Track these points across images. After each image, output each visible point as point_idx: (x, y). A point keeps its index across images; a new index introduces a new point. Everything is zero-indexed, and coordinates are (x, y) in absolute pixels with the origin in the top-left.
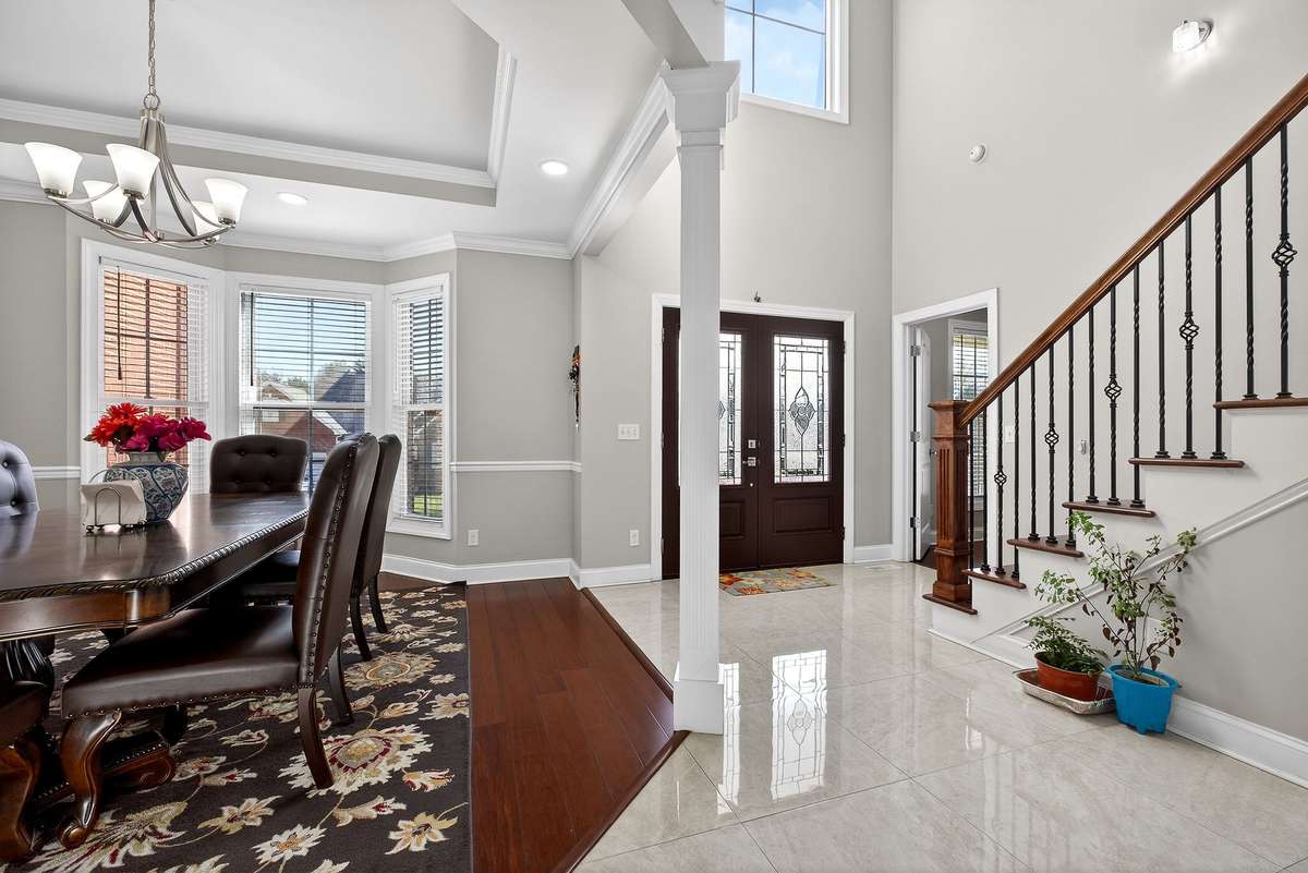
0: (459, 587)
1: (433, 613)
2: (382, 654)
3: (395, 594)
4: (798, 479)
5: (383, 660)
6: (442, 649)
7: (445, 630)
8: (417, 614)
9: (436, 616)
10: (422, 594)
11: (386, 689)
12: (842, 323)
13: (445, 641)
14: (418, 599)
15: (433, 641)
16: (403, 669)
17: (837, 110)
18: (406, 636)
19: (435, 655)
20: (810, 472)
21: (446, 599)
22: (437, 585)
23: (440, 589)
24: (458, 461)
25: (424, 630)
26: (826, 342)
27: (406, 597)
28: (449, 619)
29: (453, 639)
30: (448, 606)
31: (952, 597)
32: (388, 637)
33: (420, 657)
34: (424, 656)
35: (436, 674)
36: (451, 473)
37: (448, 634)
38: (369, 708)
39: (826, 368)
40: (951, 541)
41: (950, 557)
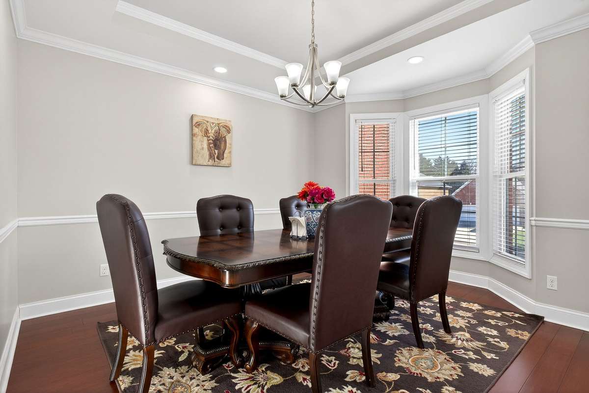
0: (535, 320)
1: (495, 333)
2: (432, 348)
3: (480, 308)
5: (428, 353)
6: (474, 367)
7: (490, 352)
8: (482, 329)
9: (493, 337)
10: (499, 315)
11: (412, 375)
13: (483, 361)
14: (493, 318)
15: (473, 357)
16: (434, 366)
18: (460, 342)
19: (465, 369)
21: (516, 327)
22: (517, 310)
23: (517, 315)
24: (536, 217)
25: (477, 344)
27: (486, 312)
28: (504, 344)
29: (490, 363)
30: (512, 332)
32: (447, 338)
33: (453, 365)
34: (457, 366)
35: (451, 385)
36: (531, 226)
37: (490, 356)
38: (389, 383)
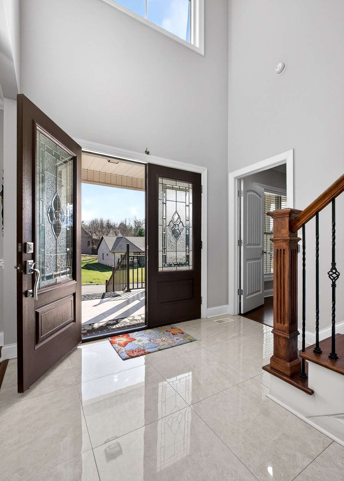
4: (173, 269)
12: (201, 174)
17: (197, 45)
20: (181, 265)
26: (191, 185)
31: (288, 373)
39: (191, 201)
40: (286, 325)
41: (285, 338)
